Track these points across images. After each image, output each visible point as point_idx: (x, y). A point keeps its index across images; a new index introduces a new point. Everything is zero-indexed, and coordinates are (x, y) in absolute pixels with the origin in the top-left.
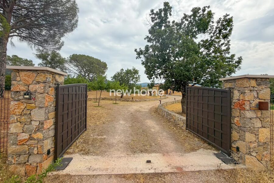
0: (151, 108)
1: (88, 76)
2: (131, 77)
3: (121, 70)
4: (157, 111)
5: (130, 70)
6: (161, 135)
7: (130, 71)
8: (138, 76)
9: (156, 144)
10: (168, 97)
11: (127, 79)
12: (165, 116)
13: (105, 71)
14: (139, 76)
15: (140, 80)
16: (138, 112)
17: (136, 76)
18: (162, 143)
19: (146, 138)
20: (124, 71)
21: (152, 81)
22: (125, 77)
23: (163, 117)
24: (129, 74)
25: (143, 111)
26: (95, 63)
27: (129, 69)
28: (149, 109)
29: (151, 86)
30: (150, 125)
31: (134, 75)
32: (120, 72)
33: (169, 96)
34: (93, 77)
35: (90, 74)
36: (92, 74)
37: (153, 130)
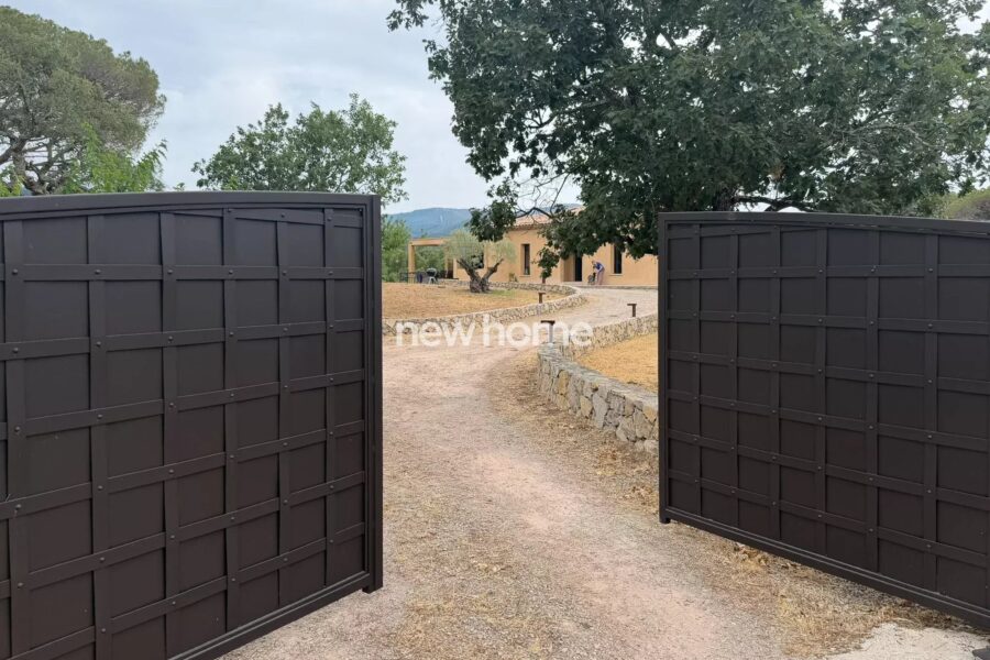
0: (490, 375)
1: (15, 160)
2: (340, 164)
3: (269, 116)
4: (533, 395)
5: (332, 115)
6: (603, 557)
7: (333, 120)
8: (387, 162)
9: (587, 626)
10: (584, 300)
11: (311, 178)
12: (598, 421)
13: (141, 121)
14: (394, 157)
15: (404, 187)
16: (407, 401)
17: (374, 163)
18: (624, 610)
19: (509, 581)
20: (291, 123)
21: (499, 192)
22: (301, 167)
23: (584, 428)
24: (328, 143)
25: (444, 394)
26: (65, 63)
27: (326, 111)
28: (478, 379)
29: (494, 224)
30: (511, 490)
31: (363, 154)
32: (259, 130)
33: (591, 293)
34: (55, 168)
35: (27, 146)
36: (49, 146)
37: (539, 523)
